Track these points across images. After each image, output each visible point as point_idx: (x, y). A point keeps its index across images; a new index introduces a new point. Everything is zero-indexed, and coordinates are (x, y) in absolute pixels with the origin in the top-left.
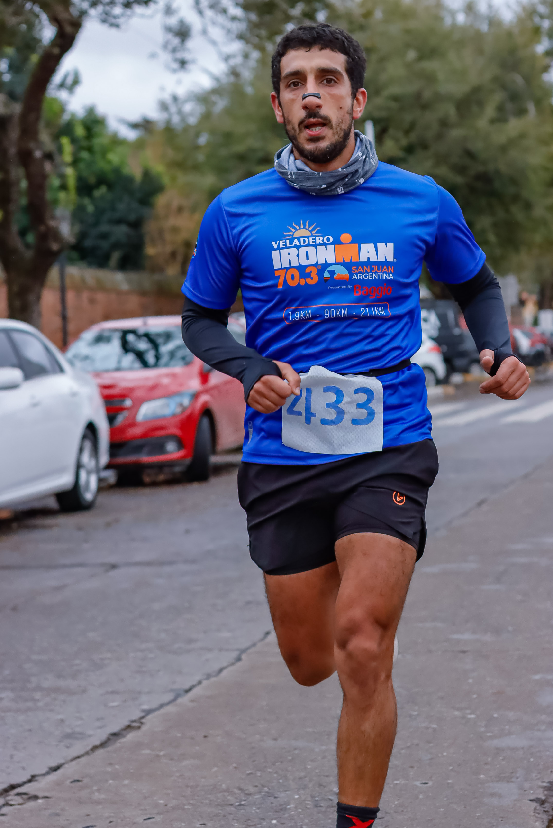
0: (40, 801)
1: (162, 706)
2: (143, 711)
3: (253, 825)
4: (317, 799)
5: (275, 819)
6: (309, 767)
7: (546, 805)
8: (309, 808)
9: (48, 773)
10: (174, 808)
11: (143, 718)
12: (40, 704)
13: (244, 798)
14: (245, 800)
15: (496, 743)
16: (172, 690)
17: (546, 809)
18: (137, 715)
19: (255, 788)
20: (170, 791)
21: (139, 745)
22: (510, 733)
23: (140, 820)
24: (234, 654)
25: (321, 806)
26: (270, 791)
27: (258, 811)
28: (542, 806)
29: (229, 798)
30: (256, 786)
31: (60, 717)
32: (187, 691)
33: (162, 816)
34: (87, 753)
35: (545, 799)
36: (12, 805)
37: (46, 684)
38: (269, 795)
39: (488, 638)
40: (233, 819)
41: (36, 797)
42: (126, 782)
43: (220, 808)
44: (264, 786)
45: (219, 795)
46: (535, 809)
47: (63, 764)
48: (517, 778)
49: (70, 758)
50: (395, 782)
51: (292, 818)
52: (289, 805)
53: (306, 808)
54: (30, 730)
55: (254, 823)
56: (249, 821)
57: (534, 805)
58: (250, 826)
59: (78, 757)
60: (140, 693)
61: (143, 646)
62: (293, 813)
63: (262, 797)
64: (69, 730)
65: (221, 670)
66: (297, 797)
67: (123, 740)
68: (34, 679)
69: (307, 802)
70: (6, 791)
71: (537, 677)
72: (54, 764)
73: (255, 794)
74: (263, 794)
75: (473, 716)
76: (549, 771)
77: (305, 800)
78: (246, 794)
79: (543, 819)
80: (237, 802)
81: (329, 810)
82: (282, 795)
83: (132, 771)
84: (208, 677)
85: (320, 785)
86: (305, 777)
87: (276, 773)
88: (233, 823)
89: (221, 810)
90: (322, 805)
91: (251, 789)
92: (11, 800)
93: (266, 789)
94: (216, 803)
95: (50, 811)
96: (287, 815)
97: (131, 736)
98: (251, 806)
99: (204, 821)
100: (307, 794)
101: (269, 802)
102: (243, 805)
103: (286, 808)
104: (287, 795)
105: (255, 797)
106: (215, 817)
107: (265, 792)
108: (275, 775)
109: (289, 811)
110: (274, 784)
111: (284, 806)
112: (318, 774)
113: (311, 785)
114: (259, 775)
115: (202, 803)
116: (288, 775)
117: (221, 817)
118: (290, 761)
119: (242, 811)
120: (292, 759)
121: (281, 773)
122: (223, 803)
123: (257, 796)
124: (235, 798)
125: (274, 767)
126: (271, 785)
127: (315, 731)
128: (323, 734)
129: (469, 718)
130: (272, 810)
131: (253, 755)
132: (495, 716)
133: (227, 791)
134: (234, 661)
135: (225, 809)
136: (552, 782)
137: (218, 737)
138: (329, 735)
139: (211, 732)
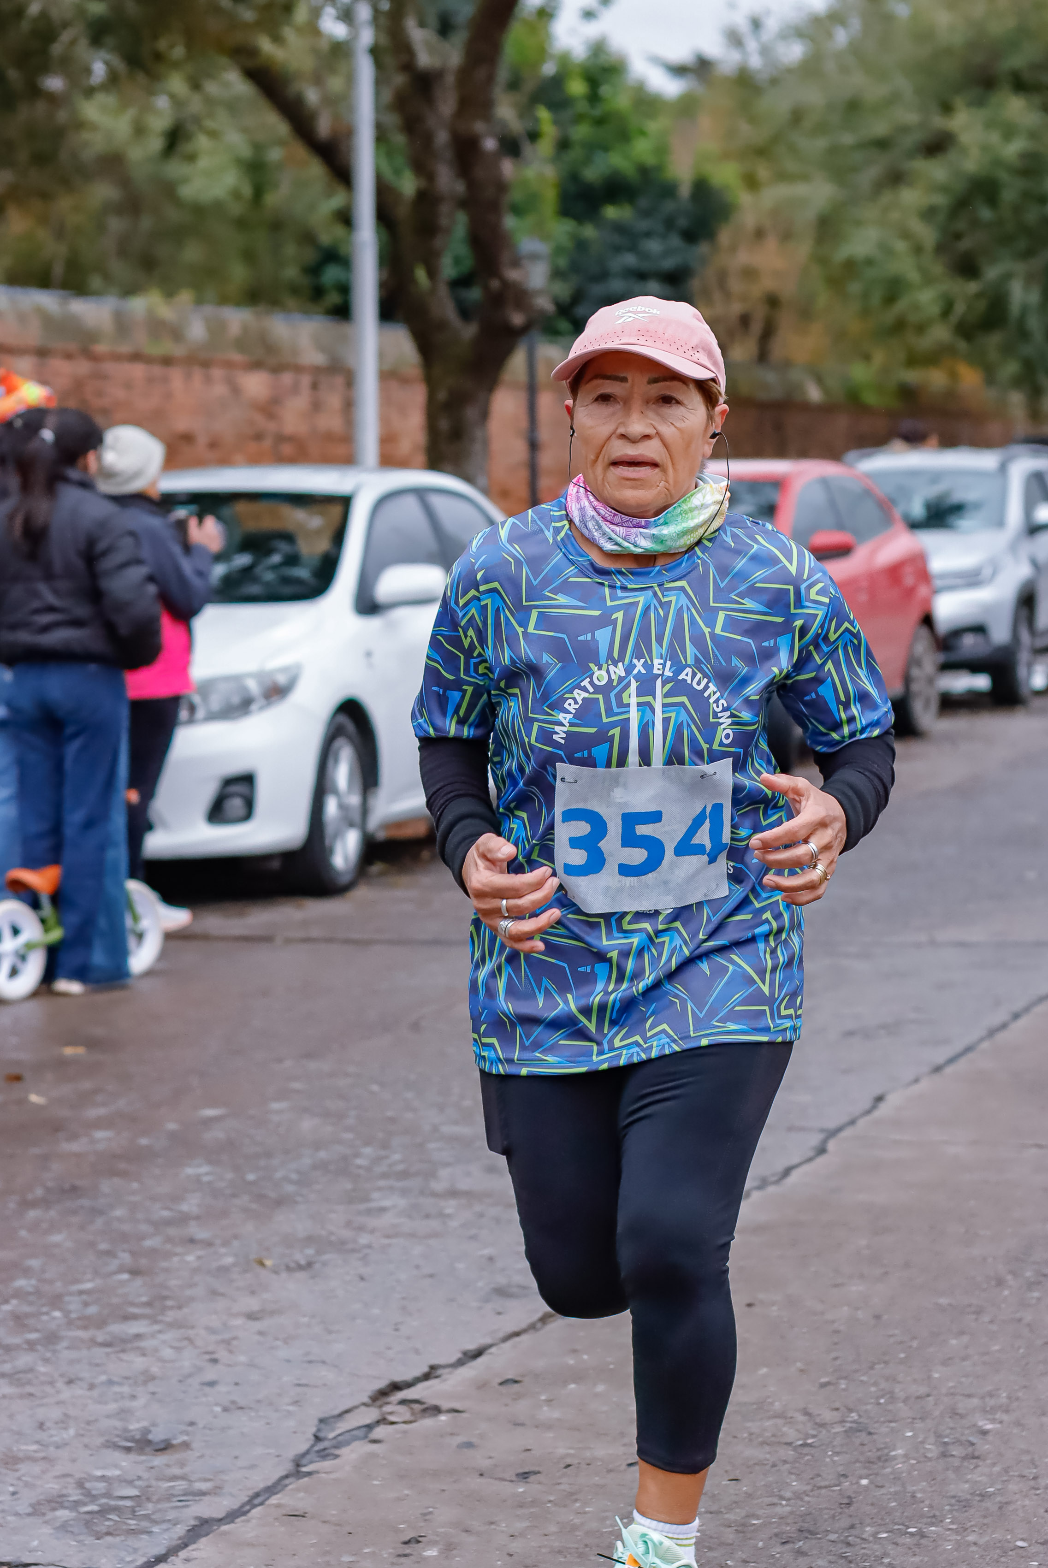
0: (443, 1418)
3: (826, 1487)
4: (946, 1440)
5: (866, 1477)
6: (936, 1375)
8: (930, 1459)
9: (460, 1363)
12: (454, 1224)
13: (814, 1432)
14: (814, 1436)
19: (835, 1413)
23: (620, 1464)
24: (815, 1140)
25: (953, 1456)
26: (861, 1420)
27: (836, 1458)
29: (785, 1429)
30: (837, 1409)
31: (487, 1252)
34: (532, 1327)
36: (393, 1423)
37: (464, 1184)
38: (859, 1428)
40: (791, 1473)
41: (436, 1410)
42: (600, 1388)
43: (767, 1448)
44: (850, 1410)
45: (768, 1424)
47: (490, 1346)
49: (501, 1335)
51: (897, 1478)
52: (894, 1450)
53: (926, 1457)
54: (431, 1276)
55: (827, 1483)
56: (819, 1479)
58: (820, 1488)
59: (517, 1334)
62: (900, 1466)
63: (845, 1431)
64: (501, 1280)
65: (787, 1172)
66: (910, 1434)
68: (444, 1173)
69: (928, 1447)
70: (383, 1394)
72: (472, 1346)
73: (832, 1425)
74: (848, 1425)
77: (923, 1442)
78: (816, 1424)
80: (800, 1439)
81: (966, 1464)
82: (884, 1430)
83: (612, 1366)
84: (764, 1183)
85: (954, 1413)
86: (928, 1395)
87: (875, 1384)
88: (788, 1481)
89: (769, 1453)
90: (954, 1453)
91: (828, 1416)
92: (391, 1413)
93: (854, 1416)
94: (760, 1439)
95: (460, 1439)
96: (888, 1470)
98: (824, 1447)
99: (737, 1474)
100: (929, 1430)
101: (857, 1441)
102: (810, 1445)
103: (887, 1455)
104: (892, 1429)
105: (834, 1431)
106: (757, 1468)
107: (851, 1422)
108: (873, 1389)
109: (894, 1463)
110: (869, 1407)
111: (886, 1451)
112: (952, 1391)
113: (937, 1413)
114: (843, 1386)
115: (735, 1437)
116: (897, 1390)
117: (768, 1467)
118: (902, 1362)
119: (807, 1458)
120: (906, 1357)
121: (883, 1385)
122: (773, 1439)
123: (838, 1429)
124: (797, 1430)
125: (872, 1372)
126: (864, 1407)
127: (953, 1302)
128: (967, 1310)
130: (862, 1459)
131: (835, 1347)
133: (783, 1415)
134: (810, 1155)
135: (776, 1451)
137: (773, 1306)
138: (978, 1313)
139: (760, 1296)
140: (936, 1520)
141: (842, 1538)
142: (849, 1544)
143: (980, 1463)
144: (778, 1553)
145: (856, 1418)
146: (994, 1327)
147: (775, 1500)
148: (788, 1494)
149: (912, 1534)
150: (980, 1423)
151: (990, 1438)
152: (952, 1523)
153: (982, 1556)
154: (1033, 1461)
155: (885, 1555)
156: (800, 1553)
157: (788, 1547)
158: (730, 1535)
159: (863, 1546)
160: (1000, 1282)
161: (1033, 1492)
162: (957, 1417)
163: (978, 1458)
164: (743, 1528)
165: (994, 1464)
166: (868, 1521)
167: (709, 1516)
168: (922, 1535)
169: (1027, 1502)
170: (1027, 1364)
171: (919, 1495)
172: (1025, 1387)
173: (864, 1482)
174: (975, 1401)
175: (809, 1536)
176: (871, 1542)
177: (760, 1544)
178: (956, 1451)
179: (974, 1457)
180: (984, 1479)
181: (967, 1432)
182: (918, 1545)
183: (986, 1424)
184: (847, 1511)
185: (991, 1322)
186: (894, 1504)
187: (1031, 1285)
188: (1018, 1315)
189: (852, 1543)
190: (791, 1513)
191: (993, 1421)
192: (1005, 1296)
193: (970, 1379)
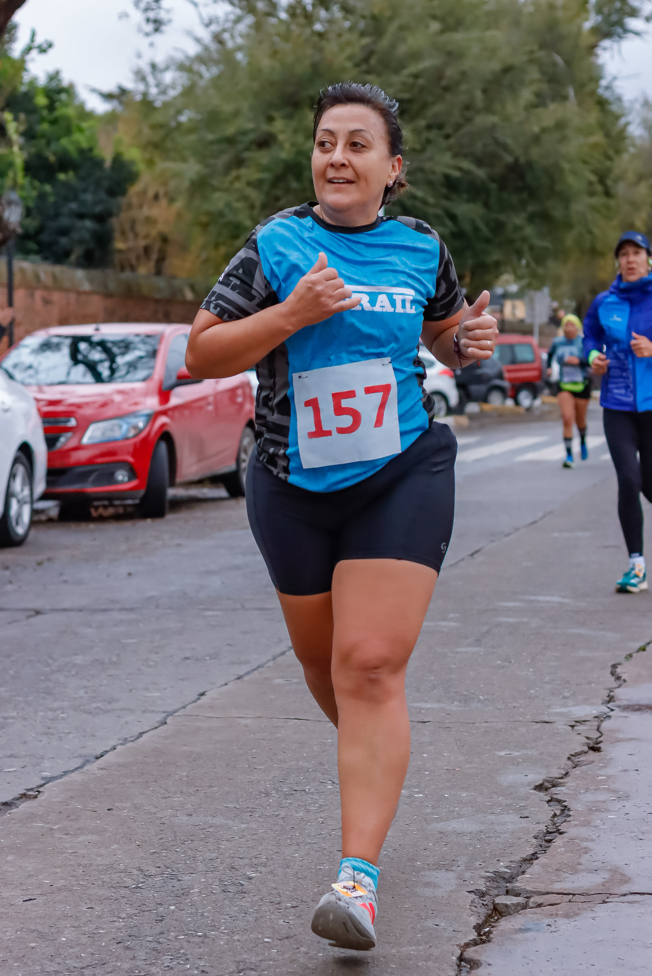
1: (65, 773)
2: (43, 778)
3: (147, 911)
4: (226, 883)
5: (174, 905)
6: (223, 847)
7: (487, 898)
8: (215, 894)
10: (60, 889)
11: (41, 786)
14: (142, 882)
15: (441, 826)
16: (80, 756)
17: (485, 903)
18: (36, 781)
19: (158, 869)
20: (58, 870)
21: (32, 817)
22: (460, 816)
23: (19, 901)
24: (159, 717)
25: (230, 892)
26: (174, 873)
27: (156, 895)
28: (482, 898)
29: (125, 879)
30: (159, 867)
32: (97, 758)
33: (45, 898)
35: (486, 891)
39: (455, 707)
40: (127, 904)
42: (10, 858)
43: (113, 890)
44: (167, 868)
45: (115, 876)
46: (472, 902)
48: (459, 866)
50: (319, 867)
51: (193, 904)
52: (192, 889)
53: (212, 893)
55: (149, 909)
56: (144, 906)
57: (473, 896)
58: (144, 911)
60: (42, 758)
61: (56, 705)
62: (195, 898)
63: (163, 880)
65: (141, 734)
66: (203, 880)
67: (15, 810)
69: (214, 887)
71: (502, 753)
73: (155, 876)
74: (165, 876)
75: (421, 795)
76: (496, 859)
77: (211, 885)
78: (145, 875)
79: (479, 913)
80: (135, 885)
81: (237, 896)
82: (187, 878)
83: (19, 846)
84: (126, 740)
85: (232, 868)
86: (217, 858)
87: (184, 852)
88: (125, 908)
89: (114, 893)
90: (230, 890)
91: (153, 871)
94: (109, 885)
96: (188, 901)
97: (24, 806)
98: (149, 888)
99: (93, 905)
100: (216, 878)
101: (171, 885)
102: (140, 887)
103: (188, 892)
104: (193, 878)
105: (155, 879)
106: (106, 901)
107: (168, 874)
108: (183, 855)
109: (192, 897)
110: (179, 865)
111: (187, 890)
112: (232, 855)
113: (222, 868)
114: (164, 854)
115: (93, 884)
116: (197, 856)
117: (112, 901)
118: (202, 840)
119: (138, 895)
120: (206, 837)
121: (190, 853)
122: (117, 885)
123: (158, 878)
124: (133, 879)
125: (183, 846)
126: (176, 866)
127: (237, 807)
128: (246, 810)
129: (416, 798)
130: (172, 895)
131: (161, 832)
132: (446, 795)
133: (124, 871)
134: (157, 725)
135: (118, 891)
136: (497, 872)
137: (124, 810)
138: (252, 812)
139: (117, 804)
140: (214, 928)
141: (155, 939)
142: (159, 943)
143: (246, 895)
144: (114, 949)
145: (171, 872)
146: (262, 820)
147: (115, 919)
148: (124, 915)
149: (200, 936)
150: (248, 873)
151: (253, 881)
152: (225, 929)
153: (242, 948)
154: (278, 894)
155: (182, 948)
156: (128, 948)
157: (120, 945)
158: (84, 939)
159: (168, 943)
160: (267, 794)
161: (278, 911)
162: (234, 870)
163: (245, 892)
164: (92, 936)
165: (254, 896)
166: (173, 929)
167: (73, 929)
168: (205, 936)
169: (273, 917)
170: (280, 840)
171: (206, 914)
172: (277, 852)
174: (246, 861)
175: (135, 939)
176: (173, 941)
177: (103, 944)
178: (232, 889)
179: (243, 892)
180: (248, 904)
181: (239, 878)
182: (203, 942)
183: (252, 874)
184: (160, 924)
185: (260, 816)
186: (190, 919)
187: (286, 796)
188: (277, 813)
189: (161, 942)
190: (125, 926)
191: (256, 872)
192: (270, 802)
193: (244, 849)
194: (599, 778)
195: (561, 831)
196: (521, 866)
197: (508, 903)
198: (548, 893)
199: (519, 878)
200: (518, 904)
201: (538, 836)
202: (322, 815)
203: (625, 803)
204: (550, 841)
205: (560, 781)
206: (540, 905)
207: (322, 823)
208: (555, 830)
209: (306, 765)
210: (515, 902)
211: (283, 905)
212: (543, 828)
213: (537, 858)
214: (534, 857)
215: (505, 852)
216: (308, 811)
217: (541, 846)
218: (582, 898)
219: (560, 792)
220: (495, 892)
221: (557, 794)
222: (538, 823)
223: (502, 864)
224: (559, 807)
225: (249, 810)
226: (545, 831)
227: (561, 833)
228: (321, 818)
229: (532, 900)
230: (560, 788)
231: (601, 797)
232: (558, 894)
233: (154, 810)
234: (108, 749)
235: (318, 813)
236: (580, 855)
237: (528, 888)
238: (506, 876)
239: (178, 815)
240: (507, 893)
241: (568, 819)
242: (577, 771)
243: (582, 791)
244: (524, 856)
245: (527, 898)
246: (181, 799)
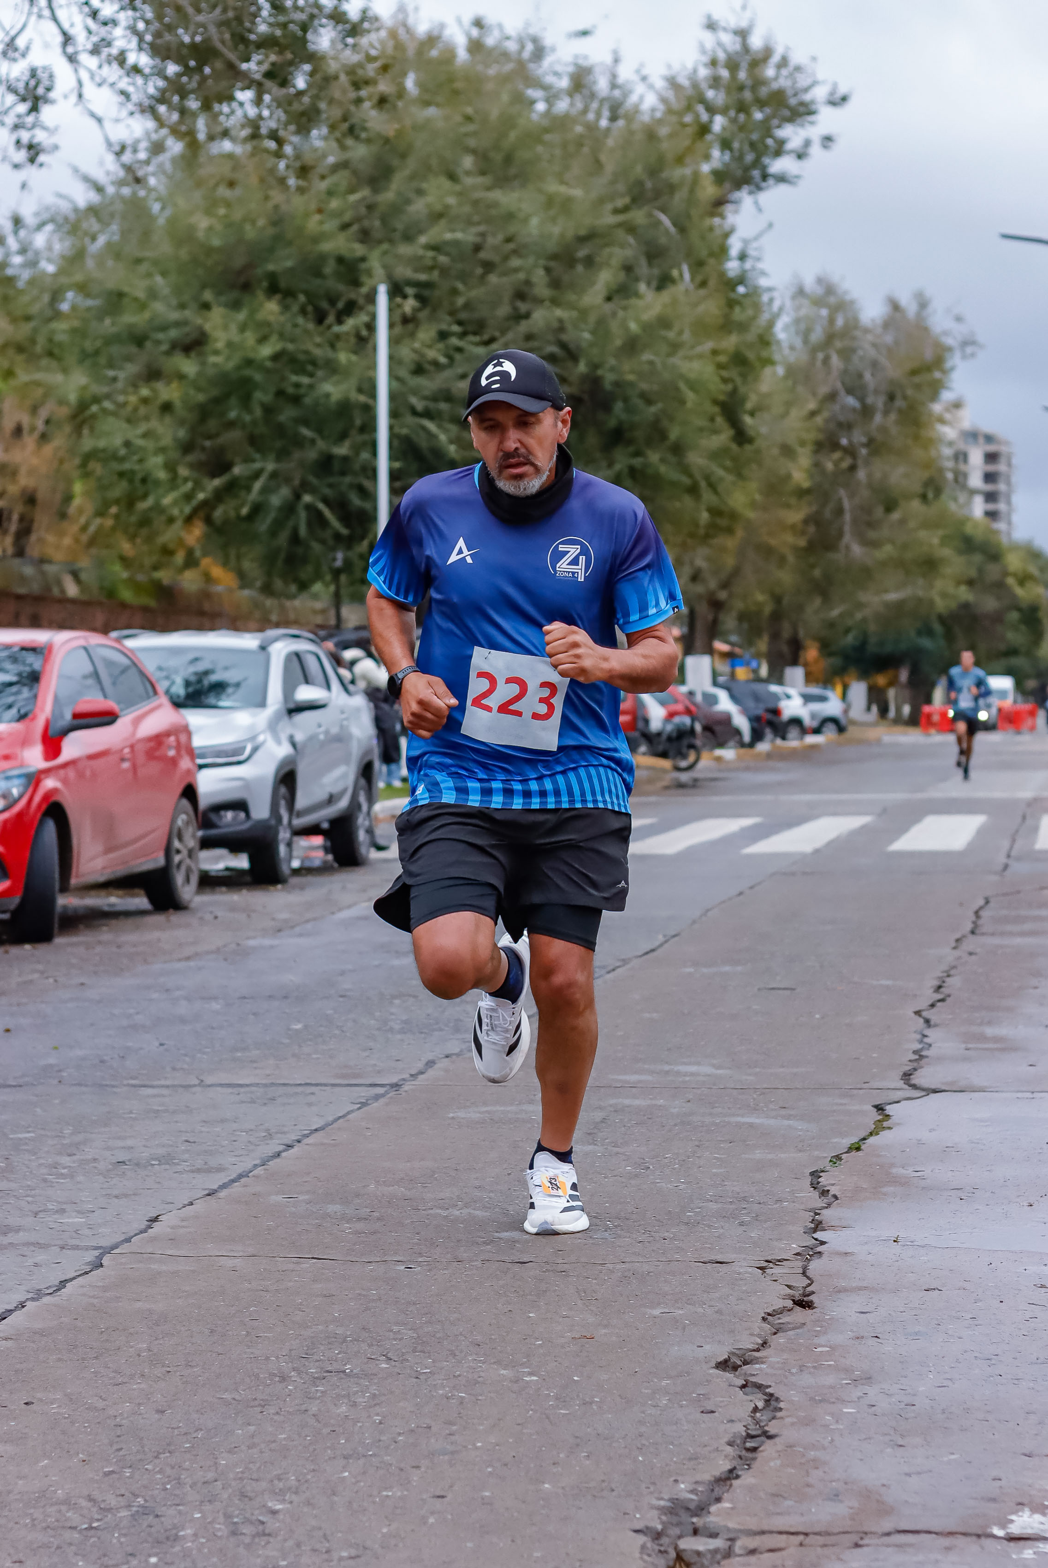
4: (235, 1520)
5: (156, 1555)
6: (224, 1462)
7: (665, 1540)
8: (220, 1538)
13: (99, 1517)
14: (98, 1520)
17: (662, 1549)
19: (120, 1499)
22: (601, 1411)
24: (90, 1256)
25: (244, 1534)
26: (147, 1504)
27: (123, 1540)
28: (656, 1542)
29: (69, 1514)
30: (123, 1495)
35: (662, 1530)
38: (145, 1511)
40: (76, 1554)
43: (51, 1532)
44: (136, 1496)
45: (51, 1510)
46: (643, 1547)
48: (613, 1490)
50: (385, 1493)
51: (186, 1554)
52: (183, 1529)
53: (215, 1535)
56: (106, 1558)
57: (642, 1539)
62: (189, 1544)
63: (132, 1515)
65: (63, 1283)
66: (199, 1515)
69: (218, 1526)
71: (656, 1312)
73: (118, 1509)
74: (134, 1509)
75: (535, 1378)
76: (672, 1479)
77: (212, 1523)
78: (101, 1508)
79: (656, 1565)
80: (85, 1523)
81: (257, 1540)
82: (172, 1512)
84: (38, 1295)
85: (243, 1495)
86: (216, 1480)
87: (161, 1471)
88: (75, 1561)
89: (54, 1537)
90: (244, 1531)
91: (112, 1501)
93: (140, 1500)
94: (44, 1525)
96: (177, 1549)
98: (110, 1530)
99: (21, 1556)
100: (218, 1512)
101: (145, 1524)
102: (95, 1528)
103: (176, 1535)
104: (180, 1512)
105: (119, 1515)
107: (138, 1506)
108: (159, 1476)
109: (183, 1542)
110: (157, 1492)
111: (174, 1531)
112: (240, 1475)
113: (226, 1496)
114: (128, 1474)
115: (16, 1523)
116: (183, 1477)
118: (188, 1451)
119: (93, 1540)
120: (192, 1447)
121: (168, 1471)
122: (57, 1524)
123: (124, 1513)
124: (82, 1515)
125: (157, 1461)
126: (150, 1493)
127: (237, 1397)
128: (252, 1404)
129: (527, 1382)
130: (150, 1540)
131: (118, 1439)
132: (576, 1378)
133: (67, 1502)
134: (88, 1268)
135: (61, 1535)
136: (677, 1499)
137: (52, 1404)
138: (263, 1406)
139: (39, 1395)
143: (271, 1540)
145: (142, 1502)
146: (280, 1418)
150: (270, 1504)
151: (281, 1516)
154: (325, 1536)
160: (284, 1379)
162: (246, 1499)
163: (269, 1535)
165: (285, 1540)
170: (315, 1450)
172: (314, 1470)
173: (153, 1560)
174: (264, 1484)
178: (247, 1530)
179: (264, 1534)
180: (275, 1553)
181: (256, 1512)
183: (275, 1505)
185: (277, 1413)
187: (315, 1380)
188: (303, 1407)
191: (283, 1501)
192: (290, 1390)
193: (258, 1465)
194: (819, 1349)
195: (769, 1434)
196: (713, 1490)
197: (701, 1548)
198: (763, 1533)
199: (713, 1509)
200: (716, 1551)
201: (734, 1442)
202: (378, 1409)
203: (867, 1389)
204: (754, 1450)
205: (756, 1354)
206: (753, 1552)
207: (380, 1423)
208: (759, 1432)
209: (340, 1331)
210: (711, 1547)
211: (335, 1555)
212: (739, 1429)
213: (738, 1477)
214: (731, 1475)
215: (685, 1467)
216: (354, 1404)
217: (740, 1457)
218: (820, 1540)
219: (759, 1372)
220: (676, 1531)
221: (754, 1375)
222: (732, 1421)
223: (682, 1486)
224: (760, 1396)
225: (256, 1403)
226: (744, 1434)
227: (770, 1437)
228: (378, 1415)
229: (739, 1544)
230: (757, 1366)
231: (830, 1380)
232: (780, 1533)
233: (101, 1404)
234: (11, 1307)
235: (370, 1407)
236: (807, 1472)
237: (731, 1525)
238: (692, 1506)
239: (142, 1412)
240: (695, 1532)
241: (779, 1414)
242: (781, 1339)
243: (794, 1371)
244: (717, 1474)
245: (731, 1540)
246: (143, 1386)
